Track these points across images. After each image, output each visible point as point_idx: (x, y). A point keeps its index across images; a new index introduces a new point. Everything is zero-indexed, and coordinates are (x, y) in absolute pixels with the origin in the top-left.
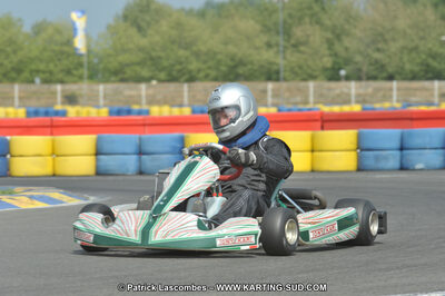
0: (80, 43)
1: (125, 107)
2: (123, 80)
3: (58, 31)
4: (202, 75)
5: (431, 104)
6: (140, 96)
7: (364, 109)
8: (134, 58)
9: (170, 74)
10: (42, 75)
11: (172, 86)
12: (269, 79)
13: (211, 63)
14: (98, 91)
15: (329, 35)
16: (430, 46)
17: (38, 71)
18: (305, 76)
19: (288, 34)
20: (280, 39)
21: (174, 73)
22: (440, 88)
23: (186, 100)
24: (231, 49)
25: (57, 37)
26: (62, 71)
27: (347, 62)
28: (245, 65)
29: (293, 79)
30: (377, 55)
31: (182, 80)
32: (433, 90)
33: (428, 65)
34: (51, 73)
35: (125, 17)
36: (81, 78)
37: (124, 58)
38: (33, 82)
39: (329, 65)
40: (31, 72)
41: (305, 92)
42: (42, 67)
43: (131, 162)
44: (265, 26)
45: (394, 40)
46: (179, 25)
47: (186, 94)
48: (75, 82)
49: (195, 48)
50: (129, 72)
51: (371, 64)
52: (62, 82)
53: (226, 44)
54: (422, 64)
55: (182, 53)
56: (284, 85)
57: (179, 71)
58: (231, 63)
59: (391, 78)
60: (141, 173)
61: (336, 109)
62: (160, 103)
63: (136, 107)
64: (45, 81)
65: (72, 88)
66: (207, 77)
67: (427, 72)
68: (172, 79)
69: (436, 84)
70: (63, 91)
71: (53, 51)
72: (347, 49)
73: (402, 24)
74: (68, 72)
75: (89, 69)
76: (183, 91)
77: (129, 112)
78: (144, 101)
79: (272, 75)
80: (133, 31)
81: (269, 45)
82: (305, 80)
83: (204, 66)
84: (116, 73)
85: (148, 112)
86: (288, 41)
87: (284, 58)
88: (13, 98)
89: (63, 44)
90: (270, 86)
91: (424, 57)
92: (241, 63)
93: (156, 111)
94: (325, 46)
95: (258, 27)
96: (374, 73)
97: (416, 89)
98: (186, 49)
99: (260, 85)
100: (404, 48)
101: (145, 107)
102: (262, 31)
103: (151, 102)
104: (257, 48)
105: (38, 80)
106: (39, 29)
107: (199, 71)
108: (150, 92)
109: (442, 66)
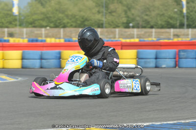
0: (15, 11)
1: (35, 39)
2: (34, 27)
3: (6, 5)
4: (69, 25)
5: (169, 39)
6: (42, 34)
7: (140, 41)
8: (39, 17)
9: (55, 24)
11: (56, 30)
12: (99, 27)
13: (73, 20)
14: (23, 31)
15: (125, 8)
16: (169, 13)
18: (115, 26)
19: (107, 7)
20: (104, 10)
21: (57, 24)
22: (174, 32)
23: (62, 36)
24: (82, 14)
25: (6, 7)
26: (8, 22)
27: (133, 20)
28: (88, 21)
29: (109, 27)
30: (146, 17)
31: (61, 26)
32: (170, 33)
33: (168, 22)
34: (3, 23)
36: (16, 25)
37: (35, 17)
39: (125, 21)
41: (114, 33)
43: (37, 63)
44: (97, 3)
45: (153, 11)
46: (59, 3)
47: (62, 33)
48: (13, 27)
49: (66, 13)
50: (37, 23)
51: (143, 21)
52: (7, 27)
53: (80, 11)
54: (166, 21)
55: (61, 15)
56: (105, 30)
57: (59, 23)
58: (82, 20)
59: (152, 27)
60: (41, 67)
61: (128, 41)
62: (50, 37)
63: (40, 39)
65: (12, 30)
66: (71, 26)
67: (168, 25)
68: (56, 27)
69: (172, 30)
70: (8, 31)
71: (4, 13)
72: (133, 14)
73: (157, 3)
74: (10, 23)
75: (19, 21)
76: (60, 32)
77: (37, 41)
78: (43, 36)
79: (100, 25)
80: (39, 5)
81: (99, 12)
82: (114, 28)
83: (68, 21)
84: (31, 23)
85: (45, 41)
86: (107, 10)
87: (106, 18)
89: (8, 10)
90: (99, 30)
91: (167, 18)
92: (86, 20)
93: (49, 40)
94: (124, 13)
95: (94, 4)
96: (144, 25)
97: (163, 32)
98: (62, 13)
100: (158, 14)
101: (44, 39)
102: (96, 6)
103: (47, 36)
104: (93, 14)
107: (68, 23)
108: (46, 32)
109: (175, 22)
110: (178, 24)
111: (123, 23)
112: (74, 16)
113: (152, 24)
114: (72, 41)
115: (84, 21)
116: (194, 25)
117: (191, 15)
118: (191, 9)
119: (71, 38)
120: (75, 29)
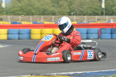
0: (3, 5)
2: (15, 15)
4: (35, 14)
5: (95, 22)
6: (19, 19)
7: (78, 23)
8: (18, 9)
9: (27, 13)
11: (28, 16)
14: (8, 17)
15: (69, 4)
16: (95, 7)
18: (62, 14)
19: (58, 3)
20: (56, 4)
21: (28, 13)
23: (31, 20)
24: (43, 7)
27: (73, 11)
28: (47, 11)
29: (59, 15)
30: (81, 9)
31: (30, 15)
33: (94, 12)
36: (4, 14)
37: (15, 9)
39: (69, 11)
43: (16, 36)
44: (52, 1)
45: (86, 5)
48: (2, 15)
49: (34, 7)
50: (16, 13)
51: (79, 11)
53: (42, 5)
54: (93, 11)
55: (30, 8)
56: (57, 16)
57: (30, 12)
58: (43, 11)
59: (84, 15)
60: (19, 39)
63: (18, 22)
65: (1, 17)
66: (37, 14)
68: (28, 15)
69: (96, 17)
72: (73, 7)
75: (6, 12)
76: (30, 18)
77: (16, 23)
79: (54, 14)
80: (17, 2)
81: (53, 6)
83: (36, 11)
84: (13, 13)
85: (21, 23)
86: (58, 5)
87: (57, 9)
90: (53, 17)
91: (93, 9)
92: (46, 11)
93: (23, 23)
94: (68, 6)
95: (50, 1)
96: (80, 14)
97: (91, 18)
99: (50, 16)
100: (88, 7)
101: (20, 22)
102: (51, 2)
103: (22, 20)
104: (50, 7)
107: (35, 12)
108: (22, 18)
109: (98, 12)
110: (100, 13)
111: (68, 12)
112: (38, 8)
113: (85, 13)
114: (37, 23)
115: (44, 11)
116: (109, 14)
117: (108, 8)
118: (107, 4)
119: (37, 21)
120: (39, 16)
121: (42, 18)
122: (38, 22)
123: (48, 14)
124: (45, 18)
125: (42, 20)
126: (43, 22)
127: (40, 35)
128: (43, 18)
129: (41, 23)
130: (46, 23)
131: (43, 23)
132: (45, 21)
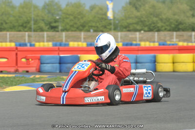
0: (110, 15)
1: (130, 42)
2: (129, 31)
3: (101, 9)
4: (163, 28)
6: (136, 38)
8: (134, 21)
9: (149, 28)
10: (93, 28)
11: (150, 33)
12: (193, 30)
13: (168, 23)
14: (118, 35)
17: (92, 26)
21: (151, 28)
23: (156, 40)
24: (176, 17)
25: (100, 12)
26: (102, 26)
28: (183, 24)
31: (155, 30)
34: (97, 27)
35: (130, 3)
36: (110, 29)
37: (130, 21)
38: (89, 31)
40: (89, 26)
42: (94, 24)
44: (191, 7)
46: (153, 7)
47: (156, 37)
48: (108, 31)
49: (160, 17)
50: (131, 28)
52: (102, 31)
53: (174, 15)
55: (155, 19)
57: (154, 27)
62: (144, 41)
63: (134, 42)
64: (95, 31)
66: (165, 29)
68: (150, 30)
71: (99, 17)
74: (105, 27)
75: (114, 25)
76: (154, 36)
77: (131, 45)
78: (138, 40)
80: (133, 10)
81: (193, 16)
83: (164, 25)
84: (126, 27)
85: (139, 45)
88: (81, 38)
89: (103, 14)
90: (193, 33)
92: (181, 23)
93: (143, 44)
95: (188, 8)
98: (156, 17)
99: (189, 33)
101: (138, 42)
102: (191, 10)
103: (141, 40)
104: (187, 17)
105: (92, 31)
106: (92, 8)
107: (162, 27)
108: (141, 36)
112: (168, 20)
114: (166, 45)
115: (178, 25)
119: (166, 41)
120: (169, 32)
121: (175, 37)
122: (168, 43)
123: (184, 30)
124: (181, 36)
125: (175, 40)
126: (177, 42)
127: (172, 64)
128: (177, 35)
129: (173, 45)
130: (181, 44)
131: (177, 44)
132: (179, 41)
